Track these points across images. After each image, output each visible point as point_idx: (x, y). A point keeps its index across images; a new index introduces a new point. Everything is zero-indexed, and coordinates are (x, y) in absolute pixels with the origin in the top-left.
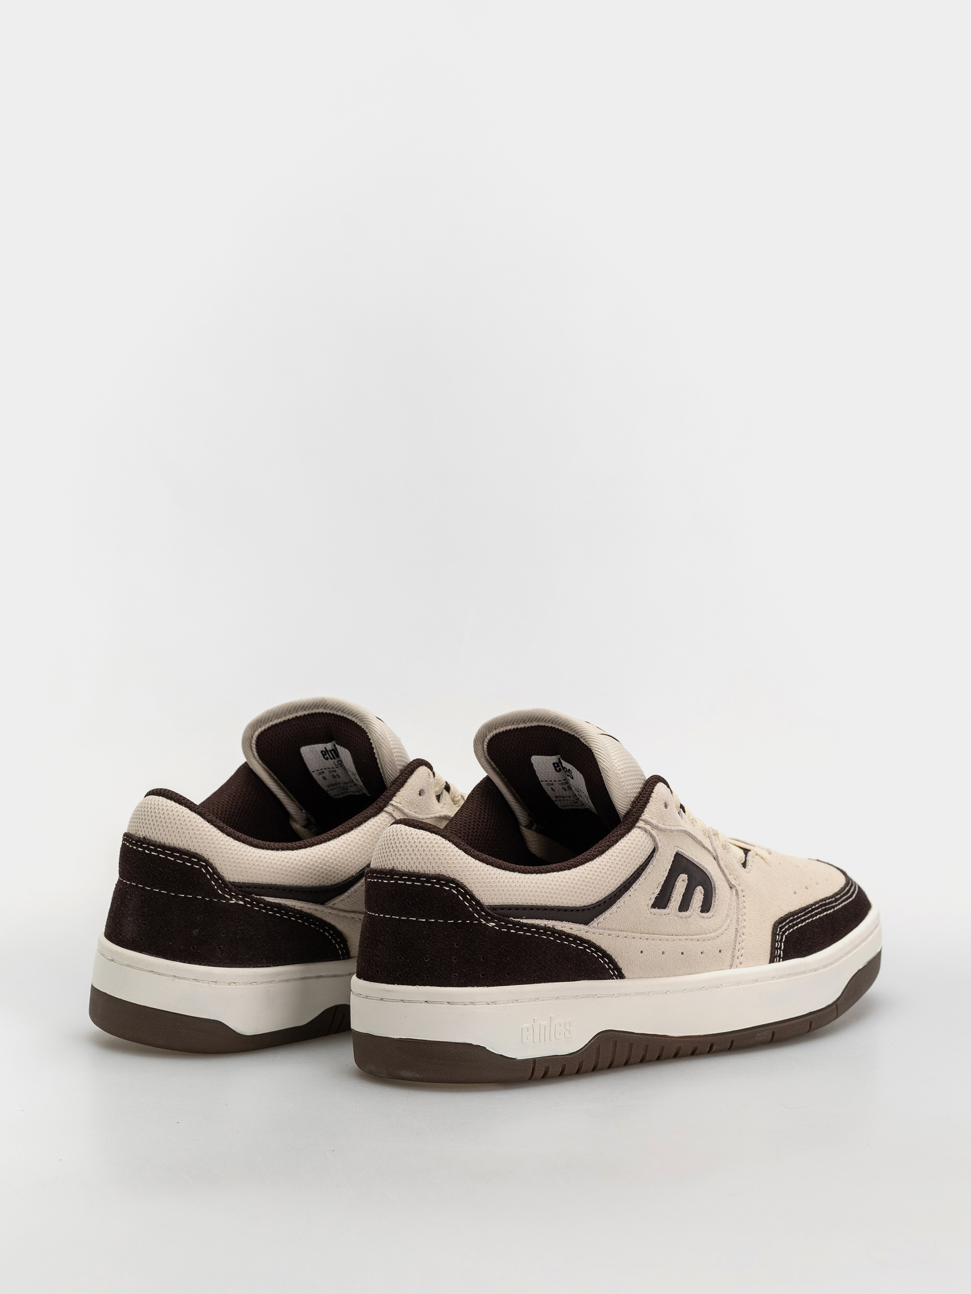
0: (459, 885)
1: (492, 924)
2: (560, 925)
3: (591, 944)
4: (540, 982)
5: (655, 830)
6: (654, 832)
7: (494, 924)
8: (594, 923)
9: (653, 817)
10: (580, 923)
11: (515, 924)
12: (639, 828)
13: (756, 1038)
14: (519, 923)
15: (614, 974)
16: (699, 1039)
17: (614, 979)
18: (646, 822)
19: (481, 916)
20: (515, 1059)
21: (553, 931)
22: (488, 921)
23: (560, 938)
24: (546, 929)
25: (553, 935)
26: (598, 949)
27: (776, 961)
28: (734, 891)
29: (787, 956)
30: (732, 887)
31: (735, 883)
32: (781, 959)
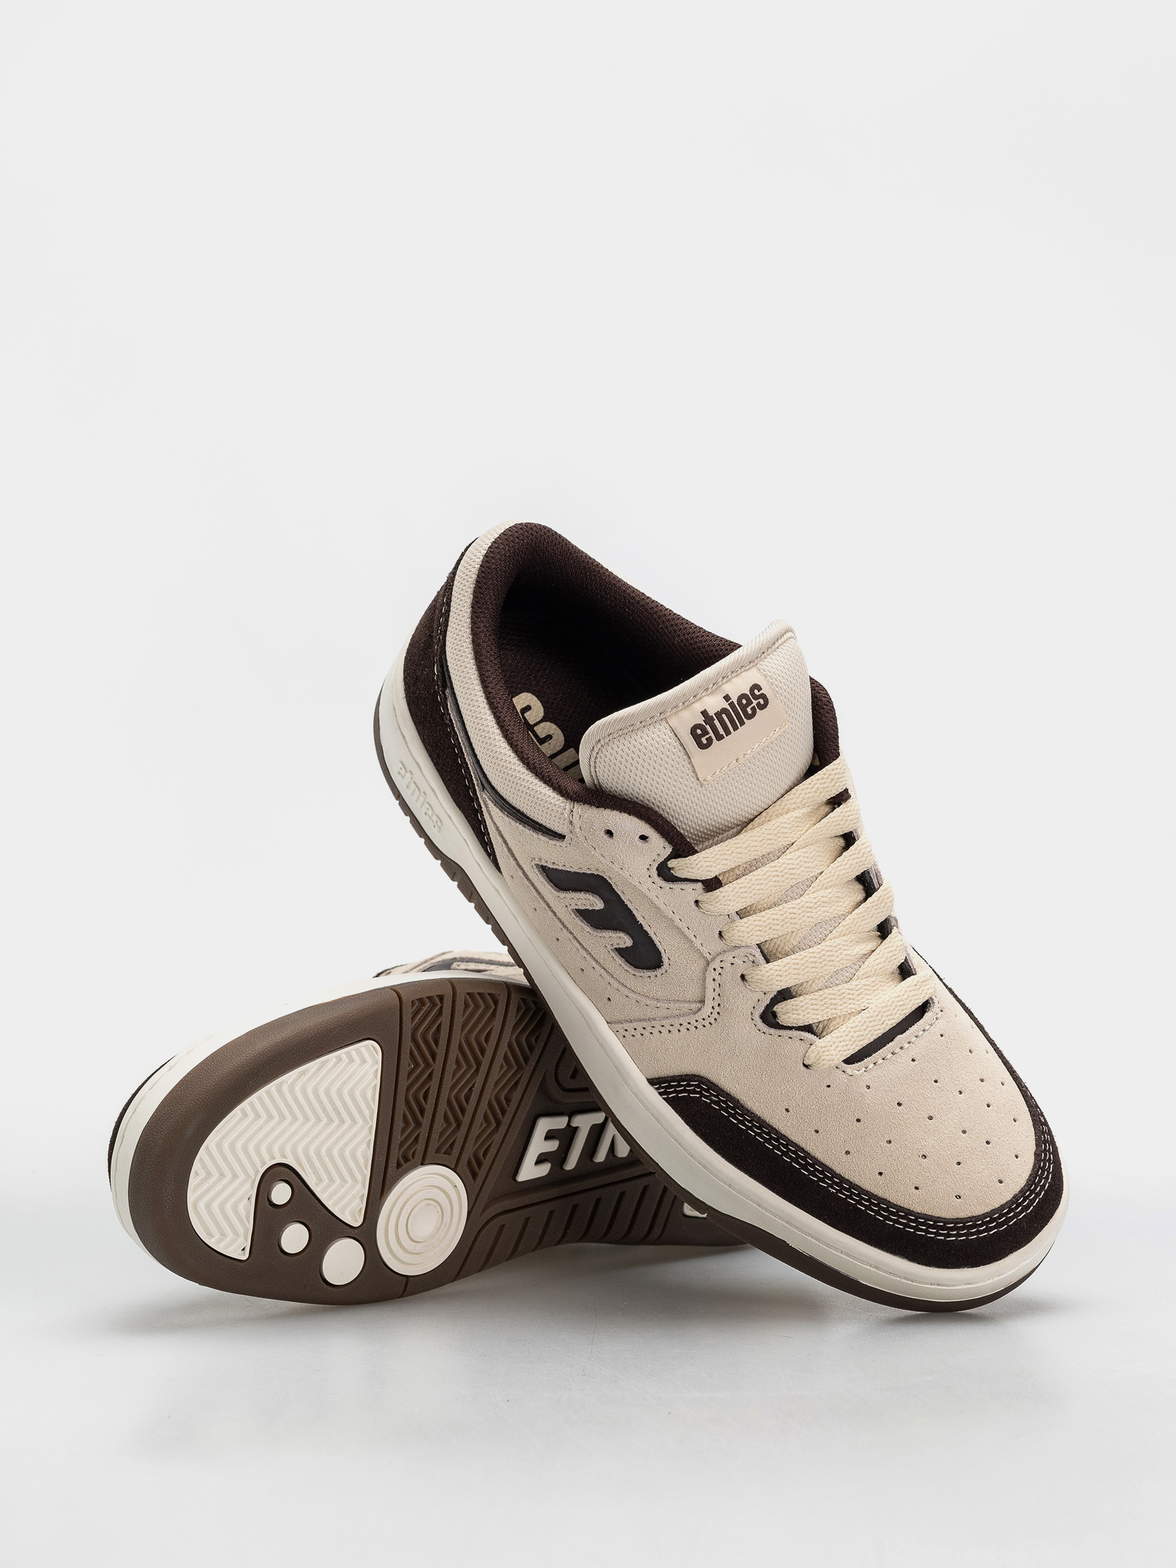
1: (436, 671)
7: (436, 674)
11: (444, 697)
17: (490, 858)
19: (437, 654)
21: (460, 749)
22: (437, 666)
23: (461, 761)
24: (456, 739)
25: (458, 751)
27: (657, 1089)
28: (699, 1005)
29: (675, 1103)
30: (702, 1002)
31: (709, 1003)
32: (665, 1096)
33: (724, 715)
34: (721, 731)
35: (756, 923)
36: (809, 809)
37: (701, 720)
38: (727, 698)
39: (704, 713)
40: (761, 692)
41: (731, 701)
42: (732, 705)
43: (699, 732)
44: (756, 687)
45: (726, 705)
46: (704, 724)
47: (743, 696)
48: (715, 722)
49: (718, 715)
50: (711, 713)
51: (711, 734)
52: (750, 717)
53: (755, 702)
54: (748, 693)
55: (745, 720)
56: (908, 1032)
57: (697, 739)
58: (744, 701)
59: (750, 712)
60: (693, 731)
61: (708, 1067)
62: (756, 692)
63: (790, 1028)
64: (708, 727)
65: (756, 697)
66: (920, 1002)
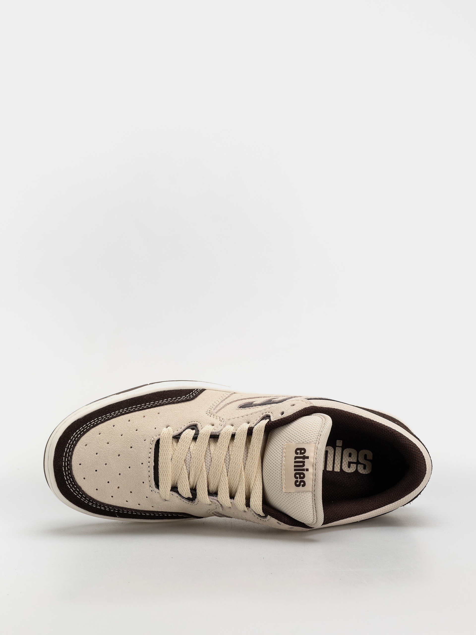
33: (302, 464)
34: (297, 460)
35: (227, 438)
36: (251, 487)
37: (306, 455)
38: (307, 470)
39: (308, 458)
40: (301, 485)
41: (305, 470)
42: (304, 470)
43: (303, 451)
44: (304, 486)
45: (305, 467)
46: (304, 455)
47: (304, 477)
48: (302, 459)
49: (304, 462)
50: (306, 460)
51: (299, 455)
52: (296, 474)
53: (299, 480)
54: (304, 480)
55: (295, 472)
56: (153, 469)
57: (301, 449)
58: (302, 476)
59: (298, 476)
60: (304, 450)
62: (302, 483)
63: (183, 431)
64: (302, 455)
65: (301, 482)
66: (160, 484)
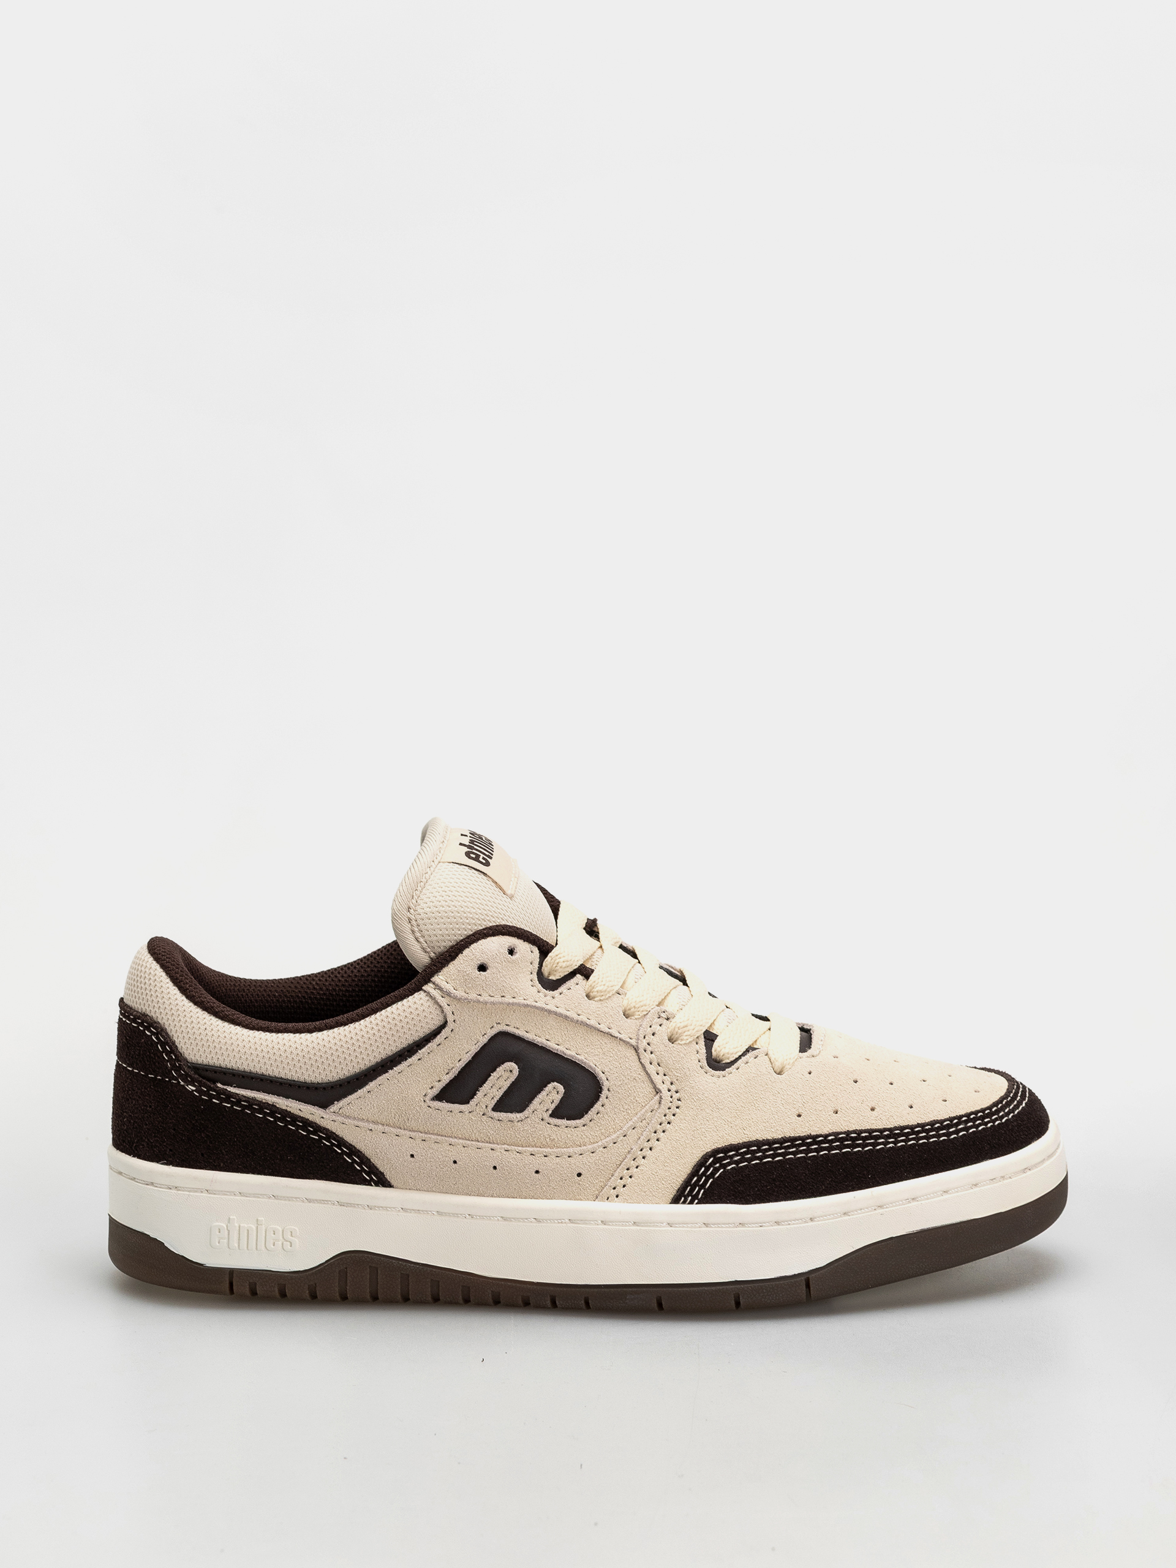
0: (160, 1031)
1: (191, 1088)
2: (282, 1103)
3: (330, 1135)
4: (248, 1173)
5: (447, 997)
6: (443, 1002)
7: (194, 1088)
8: (335, 1107)
9: (449, 980)
10: (314, 1105)
11: (220, 1092)
12: (425, 991)
13: (627, 1301)
14: (225, 1092)
15: (372, 1179)
16: (529, 1286)
17: (372, 1186)
18: (438, 987)
19: (180, 1075)
20: (202, 1265)
21: (273, 1109)
22: (188, 1083)
23: (282, 1119)
24: (263, 1105)
25: (272, 1114)
26: (342, 1143)
27: (684, 1202)
28: (658, 1097)
29: (710, 1197)
30: (657, 1091)
31: (663, 1088)
32: (696, 1201)
61: (709, 1141)
63: (740, 1057)
